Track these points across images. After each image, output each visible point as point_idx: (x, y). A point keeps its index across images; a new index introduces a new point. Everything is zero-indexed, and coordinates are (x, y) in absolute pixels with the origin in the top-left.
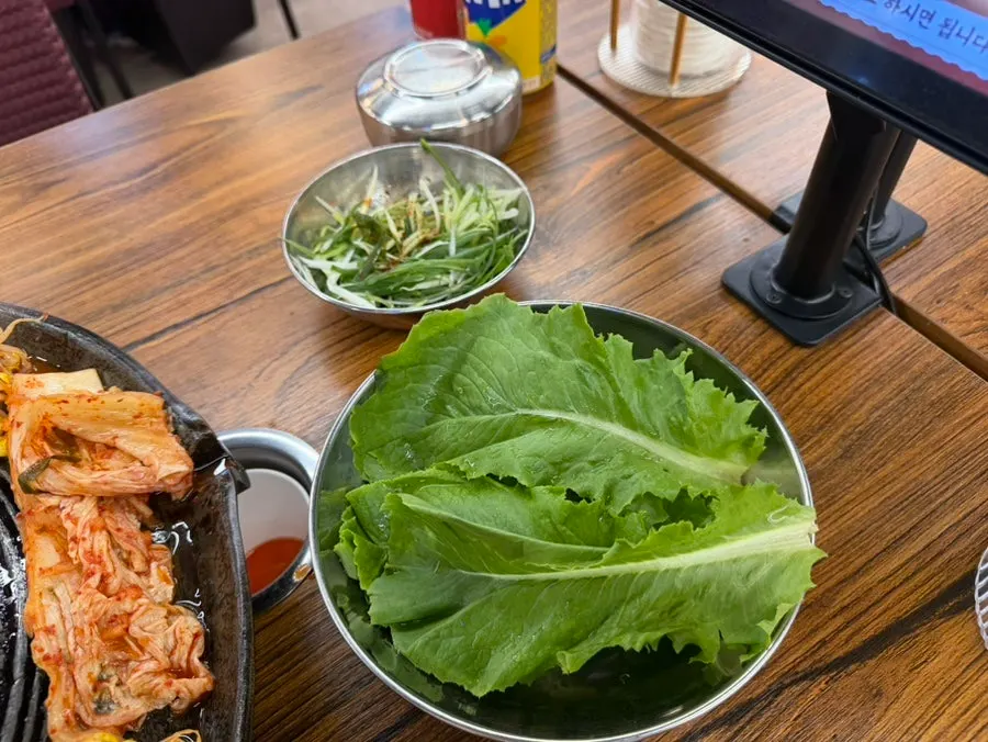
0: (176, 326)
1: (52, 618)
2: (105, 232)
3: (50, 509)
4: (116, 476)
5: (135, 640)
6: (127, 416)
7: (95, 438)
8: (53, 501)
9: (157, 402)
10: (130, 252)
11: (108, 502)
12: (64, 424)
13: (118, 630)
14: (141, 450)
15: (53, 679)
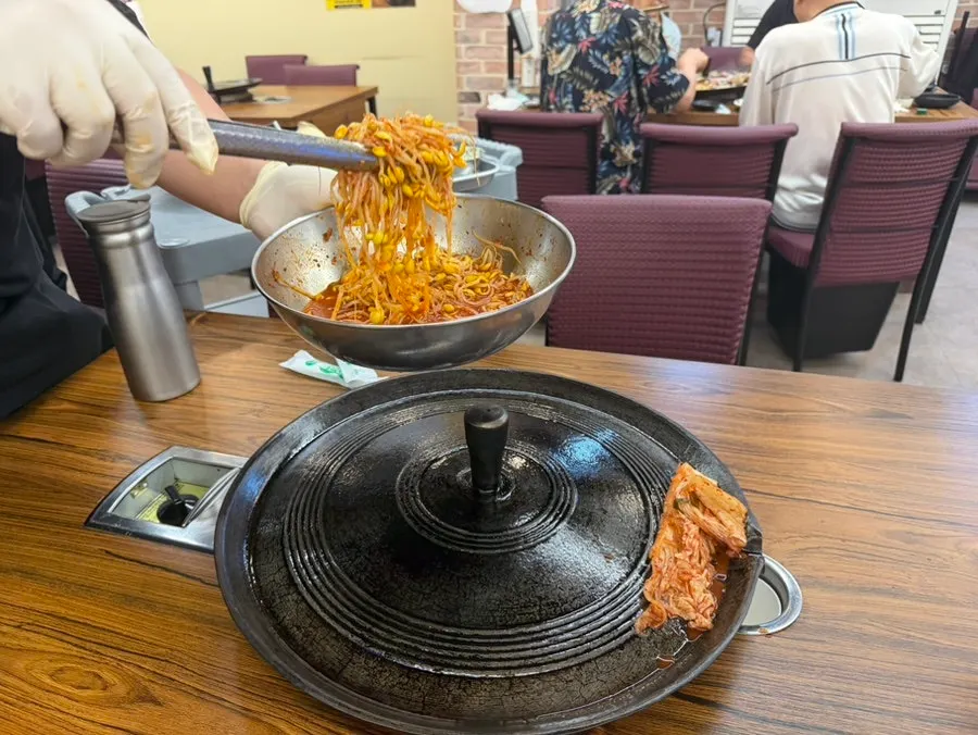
0: (755, 492)
1: (662, 557)
2: (739, 429)
3: (681, 519)
4: (713, 525)
5: (689, 586)
6: (728, 507)
7: (707, 505)
8: (683, 516)
9: (744, 509)
10: (746, 444)
11: (704, 533)
12: (699, 492)
13: (686, 577)
14: (729, 523)
15: (653, 575)
